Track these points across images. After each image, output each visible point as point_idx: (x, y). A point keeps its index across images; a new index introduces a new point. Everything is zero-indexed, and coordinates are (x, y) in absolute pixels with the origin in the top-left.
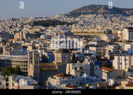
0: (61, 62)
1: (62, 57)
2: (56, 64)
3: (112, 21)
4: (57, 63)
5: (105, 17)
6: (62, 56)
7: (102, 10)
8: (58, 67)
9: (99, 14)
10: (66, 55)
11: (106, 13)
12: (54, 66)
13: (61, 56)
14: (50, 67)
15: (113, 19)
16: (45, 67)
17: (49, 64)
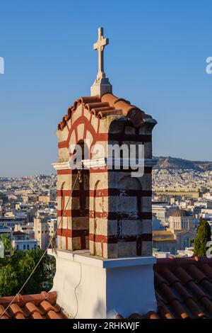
0: (180, 229)
1: (182, 222)
2: (173, 232)
3: (182, 178)
4: (175, 231)
5: (171, 173)
6: (182, 220)
7: (166, 164)
8: (177, 236)
9: (162, 168)
10: (188, 220)
11: (171, 168)
12: (171, 236)
13: (180, 221)
14: (165, 236)
15: (184, 176)
16: (159, 236)
17: (163, 232)
